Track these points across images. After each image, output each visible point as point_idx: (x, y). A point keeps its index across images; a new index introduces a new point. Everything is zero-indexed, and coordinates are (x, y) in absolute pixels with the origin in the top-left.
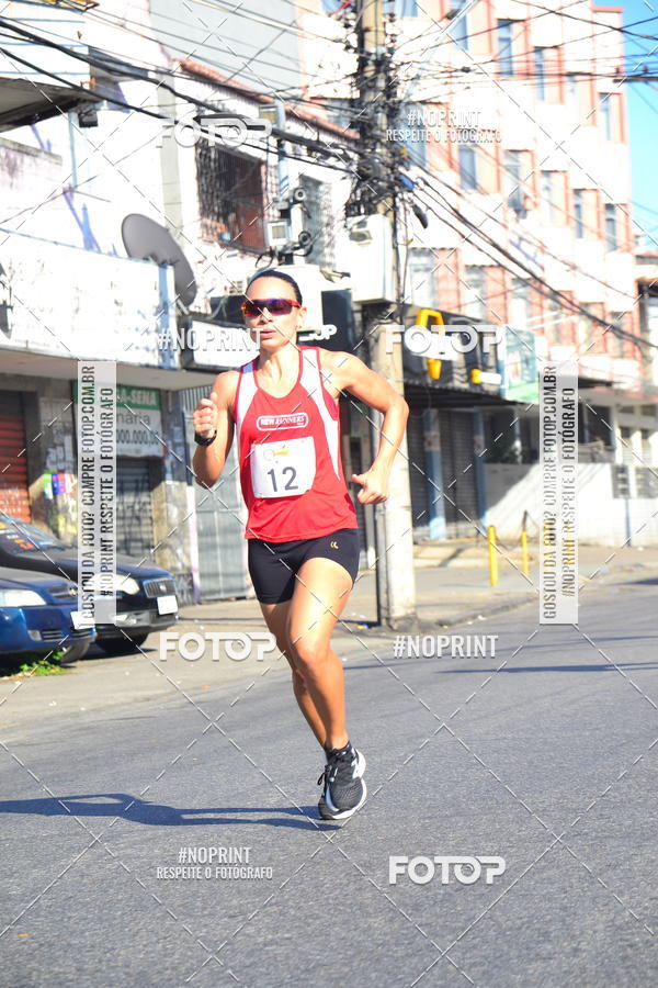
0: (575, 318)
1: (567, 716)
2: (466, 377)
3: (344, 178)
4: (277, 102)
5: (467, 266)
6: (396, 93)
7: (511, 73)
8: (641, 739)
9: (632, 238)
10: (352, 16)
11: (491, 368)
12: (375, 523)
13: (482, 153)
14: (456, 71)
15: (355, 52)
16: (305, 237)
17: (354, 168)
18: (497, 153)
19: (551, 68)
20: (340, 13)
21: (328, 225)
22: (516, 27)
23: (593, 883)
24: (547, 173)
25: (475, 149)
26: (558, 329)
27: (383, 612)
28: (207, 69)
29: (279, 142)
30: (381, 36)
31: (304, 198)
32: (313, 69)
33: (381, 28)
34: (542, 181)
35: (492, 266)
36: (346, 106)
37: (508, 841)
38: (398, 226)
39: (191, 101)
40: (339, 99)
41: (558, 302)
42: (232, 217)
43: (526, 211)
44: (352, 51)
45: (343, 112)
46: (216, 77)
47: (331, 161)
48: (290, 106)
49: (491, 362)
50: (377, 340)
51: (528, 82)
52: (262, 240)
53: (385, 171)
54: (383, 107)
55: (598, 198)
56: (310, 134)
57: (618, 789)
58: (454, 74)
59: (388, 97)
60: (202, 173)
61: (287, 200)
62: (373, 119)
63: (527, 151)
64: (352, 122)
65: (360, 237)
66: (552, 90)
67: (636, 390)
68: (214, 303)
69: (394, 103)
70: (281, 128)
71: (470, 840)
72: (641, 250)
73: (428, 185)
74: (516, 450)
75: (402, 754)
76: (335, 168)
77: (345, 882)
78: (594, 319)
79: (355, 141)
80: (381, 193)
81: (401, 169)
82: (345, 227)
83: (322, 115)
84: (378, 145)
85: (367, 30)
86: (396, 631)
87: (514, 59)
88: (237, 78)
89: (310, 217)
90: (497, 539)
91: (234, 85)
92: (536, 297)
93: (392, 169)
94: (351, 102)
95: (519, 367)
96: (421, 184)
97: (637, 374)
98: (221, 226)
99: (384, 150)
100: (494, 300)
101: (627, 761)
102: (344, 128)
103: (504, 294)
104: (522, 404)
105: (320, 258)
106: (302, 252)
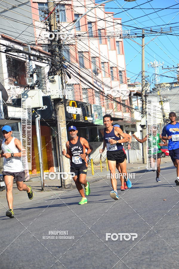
0: (112, 102)
1: (112, 209)
2: (83, 119)
3: (47, 66)
4: (28, 45)
5: (82, 88)
6: (61, 42)
7: (92, 36)
8: (132, 214)
9: (126, 80)
10: (48, 21)
11: (90, 116)
12: (60, 159)
13: (85, 58)
14: (77, 36)
15: (49, 31)
16: (37, 82)
17: (50, 63)
18: (89, 58)
19: (103, 35)
20: (45, 21)
21: (43, 78)
22: (93, 24)
23: (119, 253)
24: (103, 63)
25: (83, 57)
26: (108, 105)
27: (63, 183)
28: (9, 37)
29: (29, 56)
30: (56, 27)
31: (37, 71)
32: (38, 36)
33: (56, 25)
34: (102, 65)
35: (89, 88)
36: (47, 46)
37: (96, 243)
38: (63, 78)
39: (4, 45)
40: (45, 44)
41: (107, 98)
42: (17, 77)
43: (98, 73)
44: (48, 31)
45: (46, 48)
46: (11, 39)
47: (44, 61)
48: (32, 46)
49: (90, 114)
50: (58, 109)
51: (97, 38)
52: (26, 83)
53: (58, 63)
54: (57, 46)
55: (117, 69)
56: (37, 54)
57: (126, 228)
58: (77, 37)
59: (59, 44)
60: (8, 65)
61: (32, 72)
62: (55, 49)
63: (97, 57)
64: (49, 50)
65: (53, 81)
66: (103, 41)
67: (130, 121)
68: (13, 100)
69: (60, 45)
70: (30, 52)
71: (86, 244)
72: (130, 83)
73: (71, 67)
74: (98, 138)
75: (68, 222)
76: (45, 63)
77: (51, 257)
78: (117, 102)
79: (50, 55)
80: (58, 69)
81: (63, 63)
82: (48, 79)
83: (41, 49)
84: (56, 57)
85: (52, 25)
86: (67, 188)
87: (93, 32)
88: (17, 39)
89: (39, 76)
90: (93, 162)
91: (16, 41)
92: (102, 97)
93: (60, 63)
94: (48, 45)
95: (97, 116)
96: (69, 67)
97: (129, 116)
98: (14, 80)
99: (58, 58)
100: (90, 97)
101: (128, 220)
102: (47, 52)
103: (93, 96)
104: (99, 125)
105: (42, 87)
106: (37, 86)
